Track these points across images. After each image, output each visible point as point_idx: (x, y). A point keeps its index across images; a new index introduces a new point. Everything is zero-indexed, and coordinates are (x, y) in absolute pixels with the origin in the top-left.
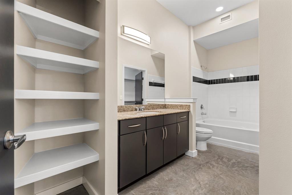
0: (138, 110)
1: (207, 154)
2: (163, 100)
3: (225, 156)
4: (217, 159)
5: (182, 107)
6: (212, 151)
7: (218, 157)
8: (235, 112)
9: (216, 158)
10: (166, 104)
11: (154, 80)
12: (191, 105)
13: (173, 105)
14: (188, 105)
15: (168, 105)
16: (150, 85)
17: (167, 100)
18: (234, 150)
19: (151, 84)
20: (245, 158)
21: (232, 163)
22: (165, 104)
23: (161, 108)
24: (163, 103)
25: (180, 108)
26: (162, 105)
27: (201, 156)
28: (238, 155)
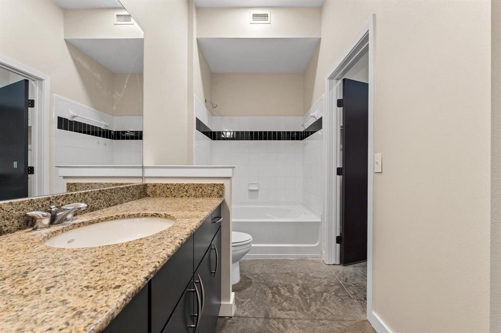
0: (46, 221)
1: (248, 289)
2: (138, 172)
3: (276, 281)
4: (273, 297)
6: (250, 279)
7: (270, 291)
8: (257, 191)
9: (270, 296)
10: (146, 184)
12: (226, 183)
13: (172, 184)
14: (217, 185)
15: (155, 185)
17: (148, 173)
18: (276, 260)
20: (302, 274)
21: (299, 294)
22: (144, 183)
23: (134, 197)
24: (138, 182)
25: (193, 194)
26: (138, 187)
27: (242, 302)
28: (289, 271)
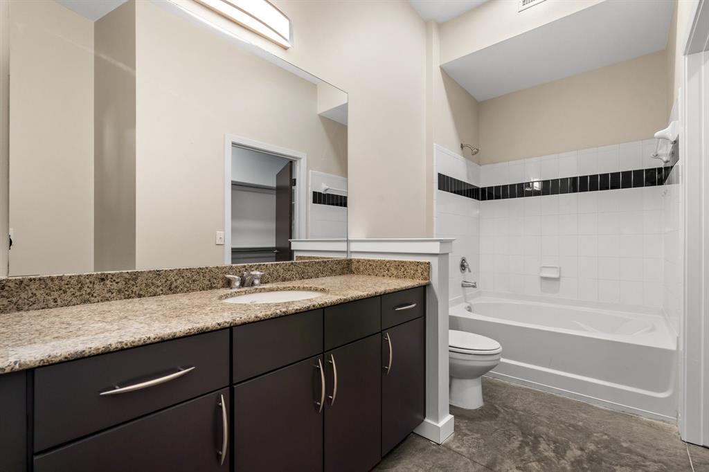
0: (237, 284)
1: (485, 423)
2: (343, 247)
3: (543, 429)
4: (519, 448)
5: (402, 270)
6: (499, 411)
7: (520, 439)
8: (557, 279)
9: (516, 444)
10: (351, 260)
11: (327, 187)
12: (434, 262)
13: (374, 261)
14: (422, 263)
15: (358, 261)
16: (315, 202)
17: (354, 247)
18: (564, 400)
19: (319, 198)
20: (606, 437)
21: (572, 463)
22: (349, 258)
23: (333, 272)
24: (343, 257)
25: (395, 273)
26: (339, 262)
27: (466, 435)
28: (580, 423)
